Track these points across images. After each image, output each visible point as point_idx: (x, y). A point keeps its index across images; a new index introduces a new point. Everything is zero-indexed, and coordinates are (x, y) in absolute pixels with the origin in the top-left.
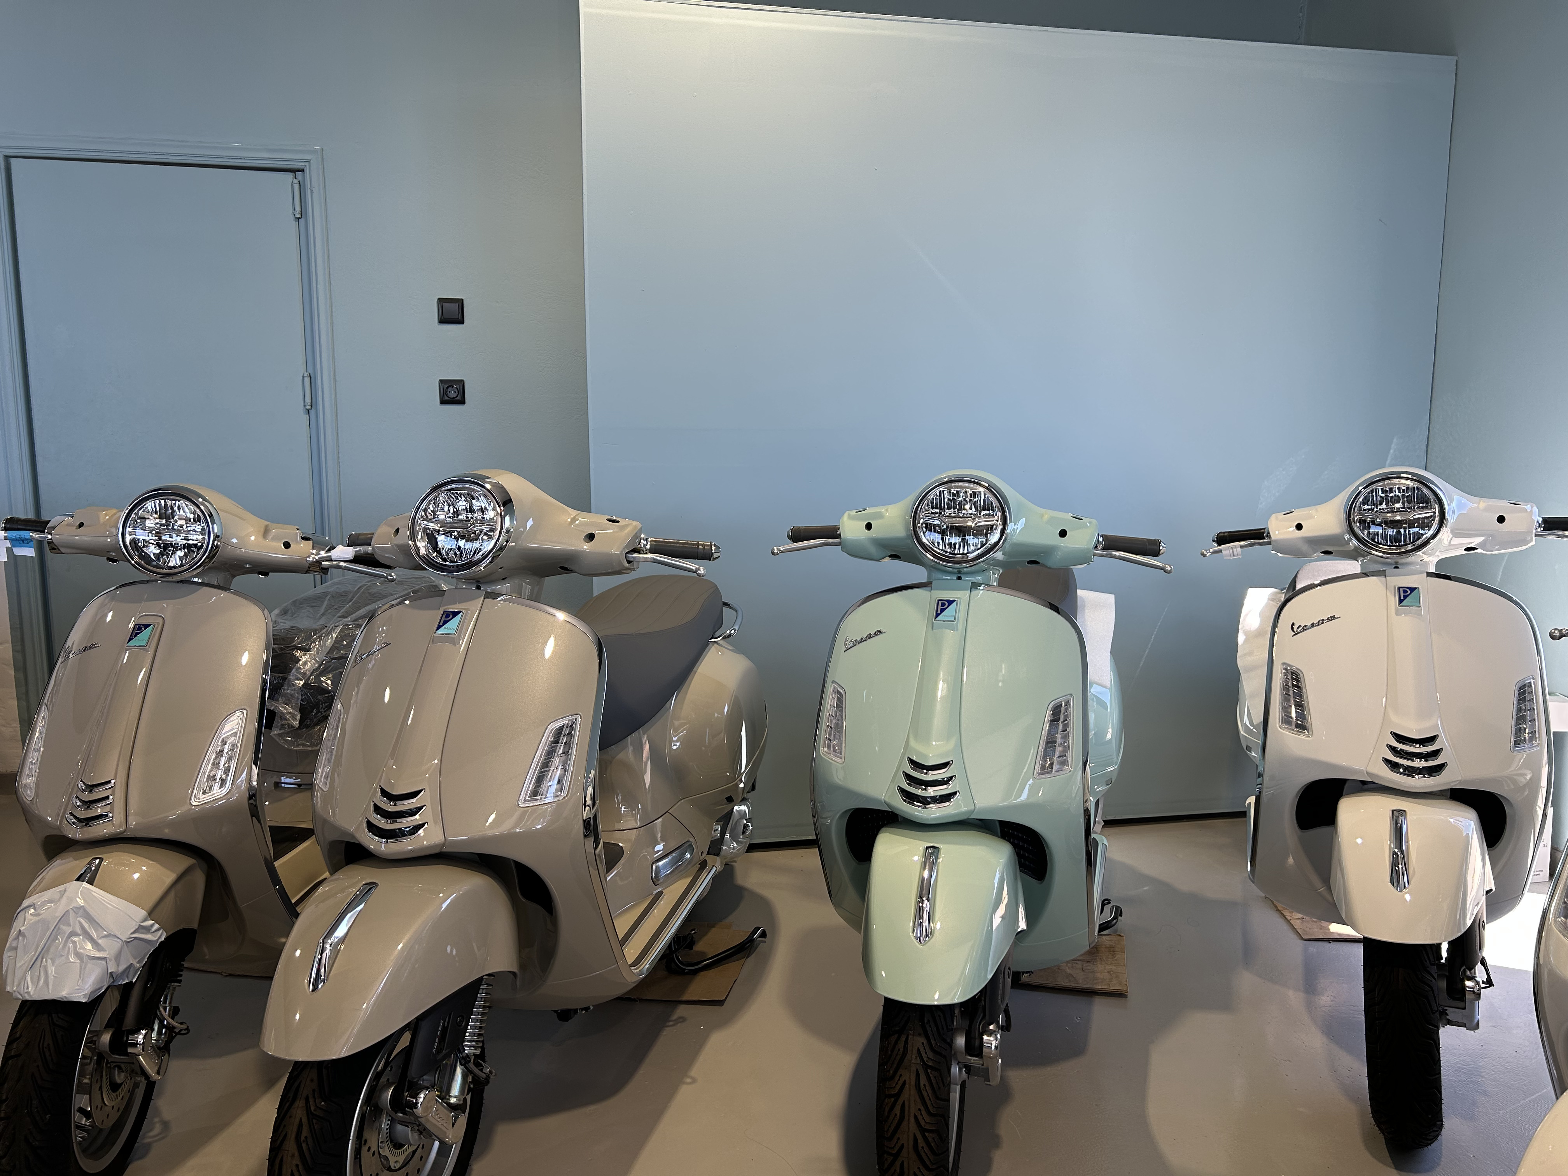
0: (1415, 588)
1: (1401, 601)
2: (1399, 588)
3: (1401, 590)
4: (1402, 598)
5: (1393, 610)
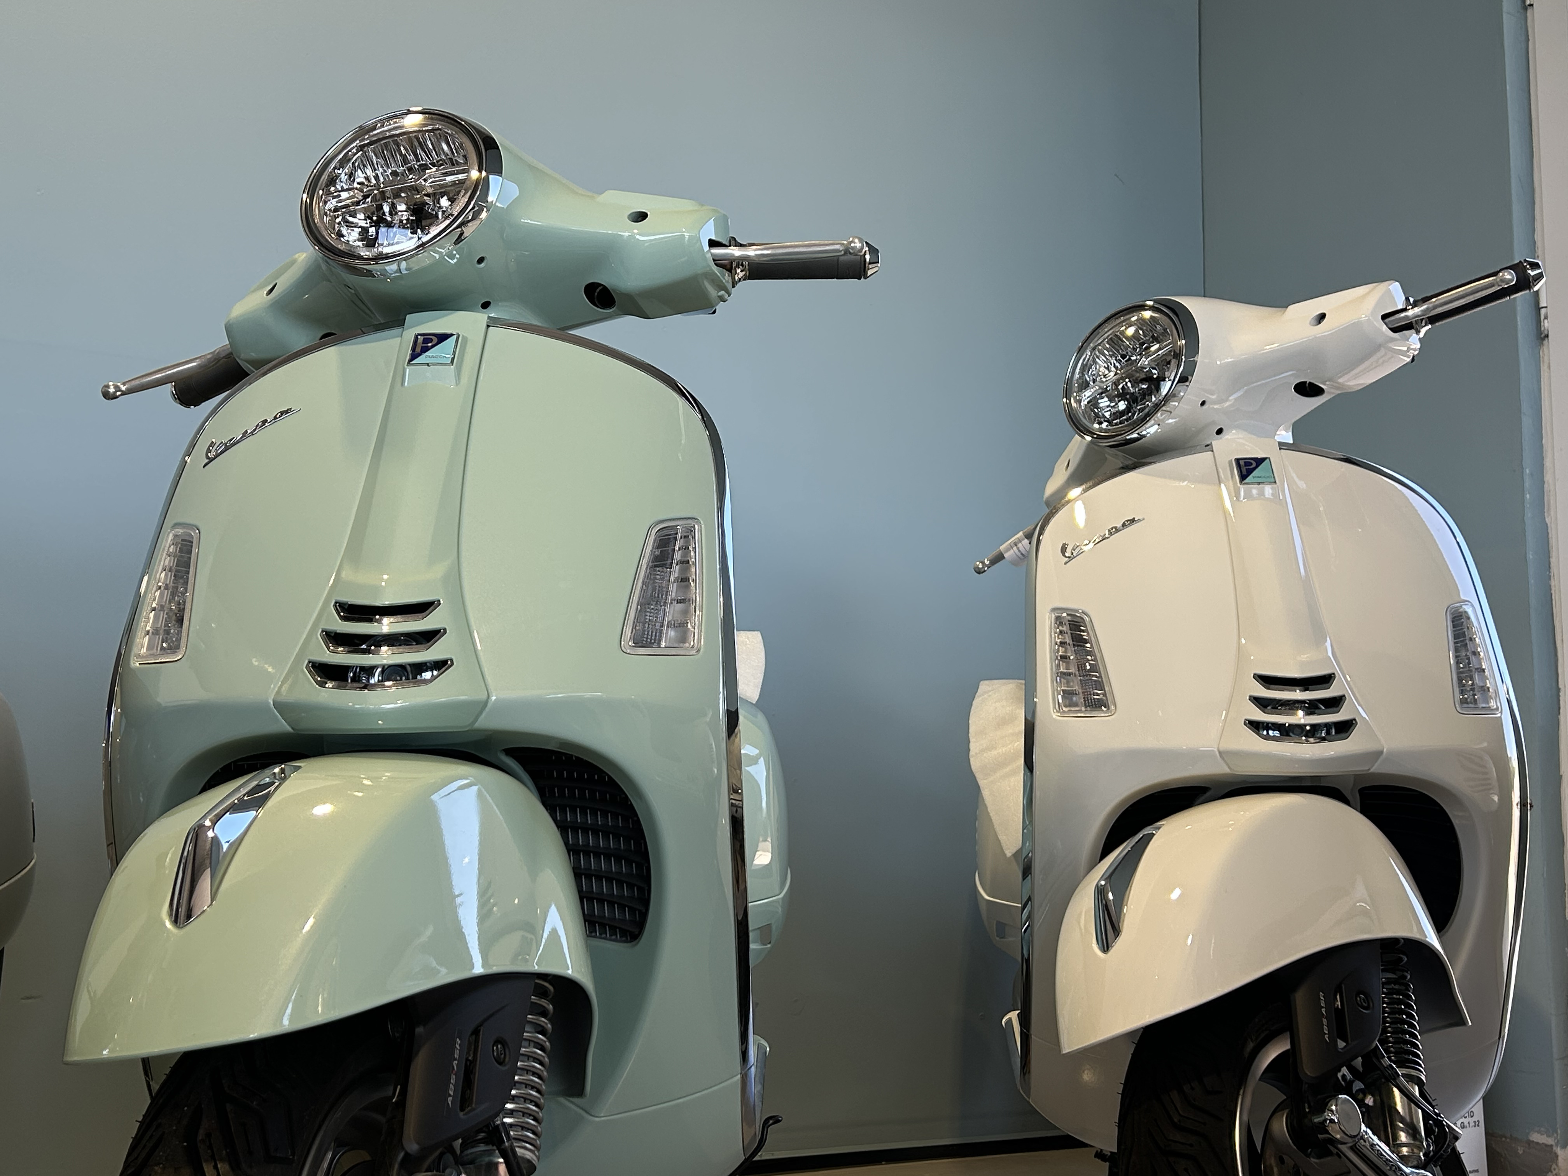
0: (1263, 459)
1: (1243, 477)
2: (1237, 462)
3: (1241, 463)
4: (1244, 473)
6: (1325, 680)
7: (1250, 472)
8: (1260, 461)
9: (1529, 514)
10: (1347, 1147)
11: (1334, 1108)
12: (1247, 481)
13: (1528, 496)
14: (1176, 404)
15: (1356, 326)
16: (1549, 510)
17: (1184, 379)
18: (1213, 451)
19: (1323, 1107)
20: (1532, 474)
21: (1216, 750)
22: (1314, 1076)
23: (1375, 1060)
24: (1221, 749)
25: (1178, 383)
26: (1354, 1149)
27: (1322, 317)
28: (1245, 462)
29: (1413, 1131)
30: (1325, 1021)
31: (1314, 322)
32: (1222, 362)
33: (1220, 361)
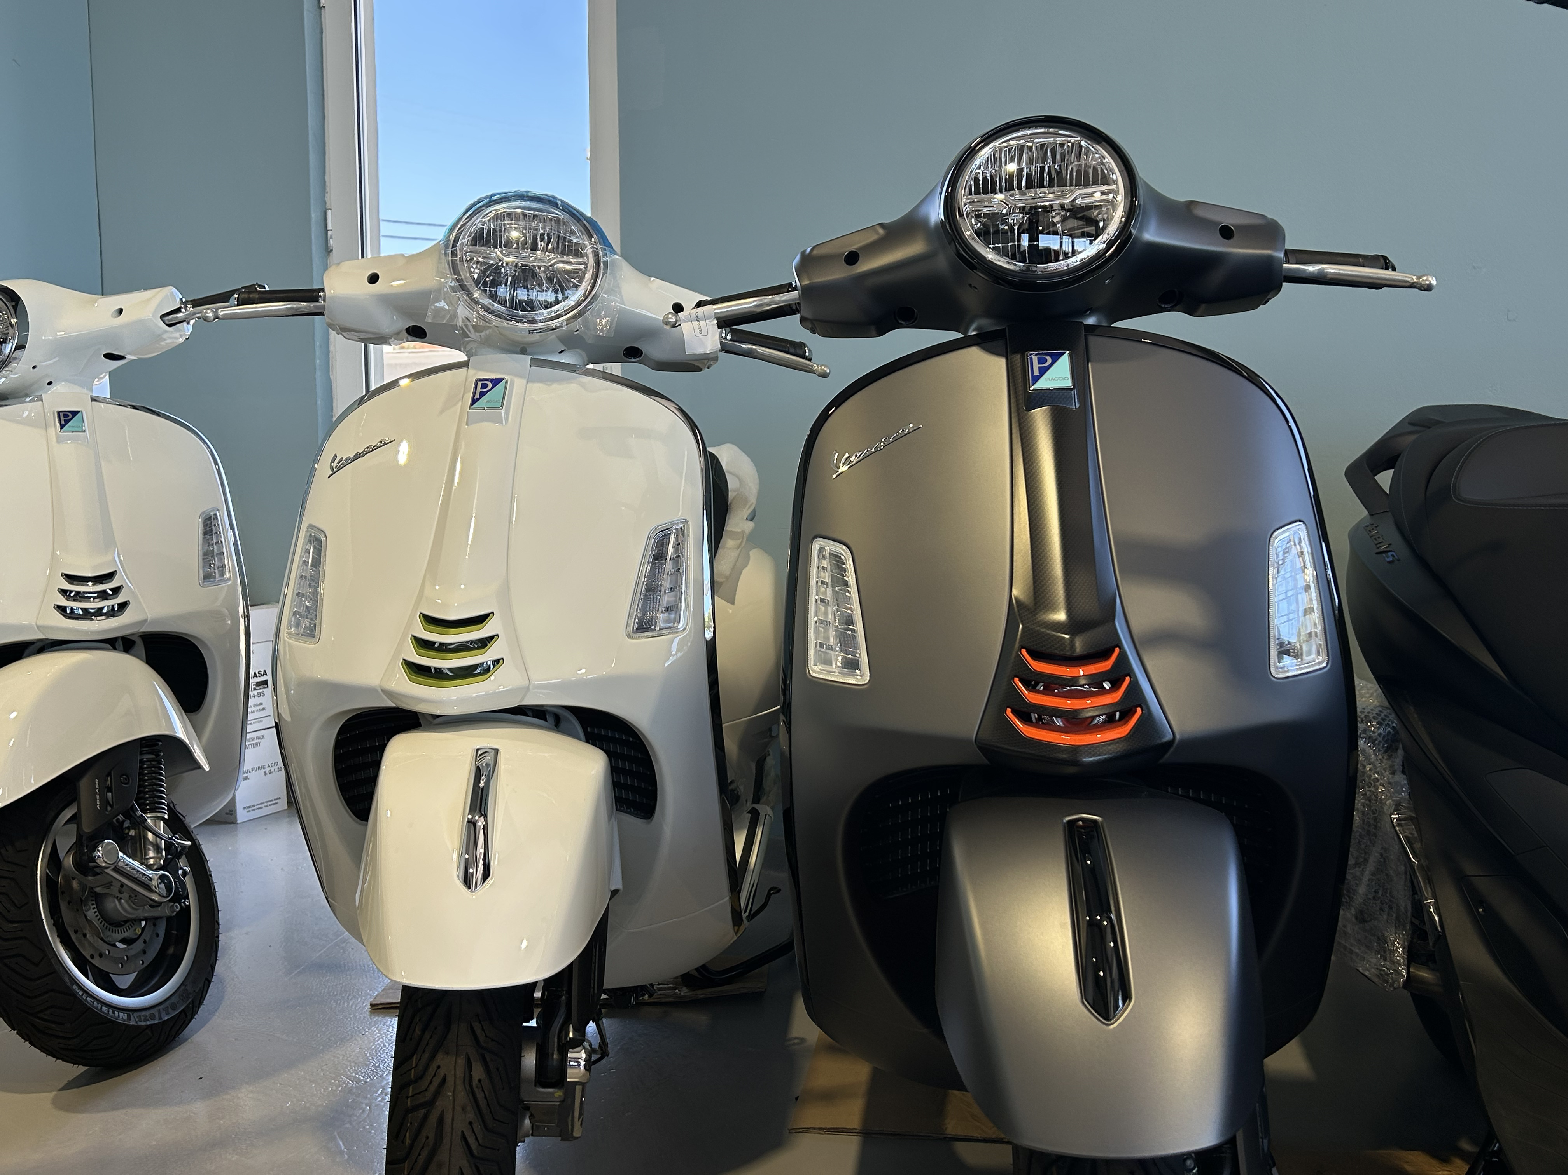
0: (78, 412)
1: (62, 427)
2: (59, 413)
3: (62, 414)
4: (63, 423)
5: (54, 439)
6: (110, 576)
7: (67, 422)
8: (75, 413)
9: (318, 374)
10: (111, 870)
11: (100, 849)
12: (65, 428)
13: (318, 361)
14: (16, 365)
15: (141, 322)
16: (332, 371)
17: (20, 347)
18: (42, 401)
19: (95, 848)
20: (321, 346)
21: (34, 624)
22: (89, 831)
23: (131, 813)
24: (38, 623)
25: (14, 351)
26: (116, 870)
27: (121, 311)
28: (64, 415)
29: (158, 849)
30: (98, 797)
31: (117, 314)
32: (46, 338)
33: (45, 337)
